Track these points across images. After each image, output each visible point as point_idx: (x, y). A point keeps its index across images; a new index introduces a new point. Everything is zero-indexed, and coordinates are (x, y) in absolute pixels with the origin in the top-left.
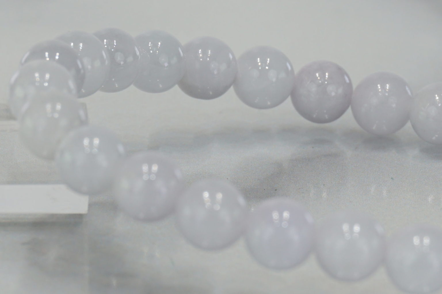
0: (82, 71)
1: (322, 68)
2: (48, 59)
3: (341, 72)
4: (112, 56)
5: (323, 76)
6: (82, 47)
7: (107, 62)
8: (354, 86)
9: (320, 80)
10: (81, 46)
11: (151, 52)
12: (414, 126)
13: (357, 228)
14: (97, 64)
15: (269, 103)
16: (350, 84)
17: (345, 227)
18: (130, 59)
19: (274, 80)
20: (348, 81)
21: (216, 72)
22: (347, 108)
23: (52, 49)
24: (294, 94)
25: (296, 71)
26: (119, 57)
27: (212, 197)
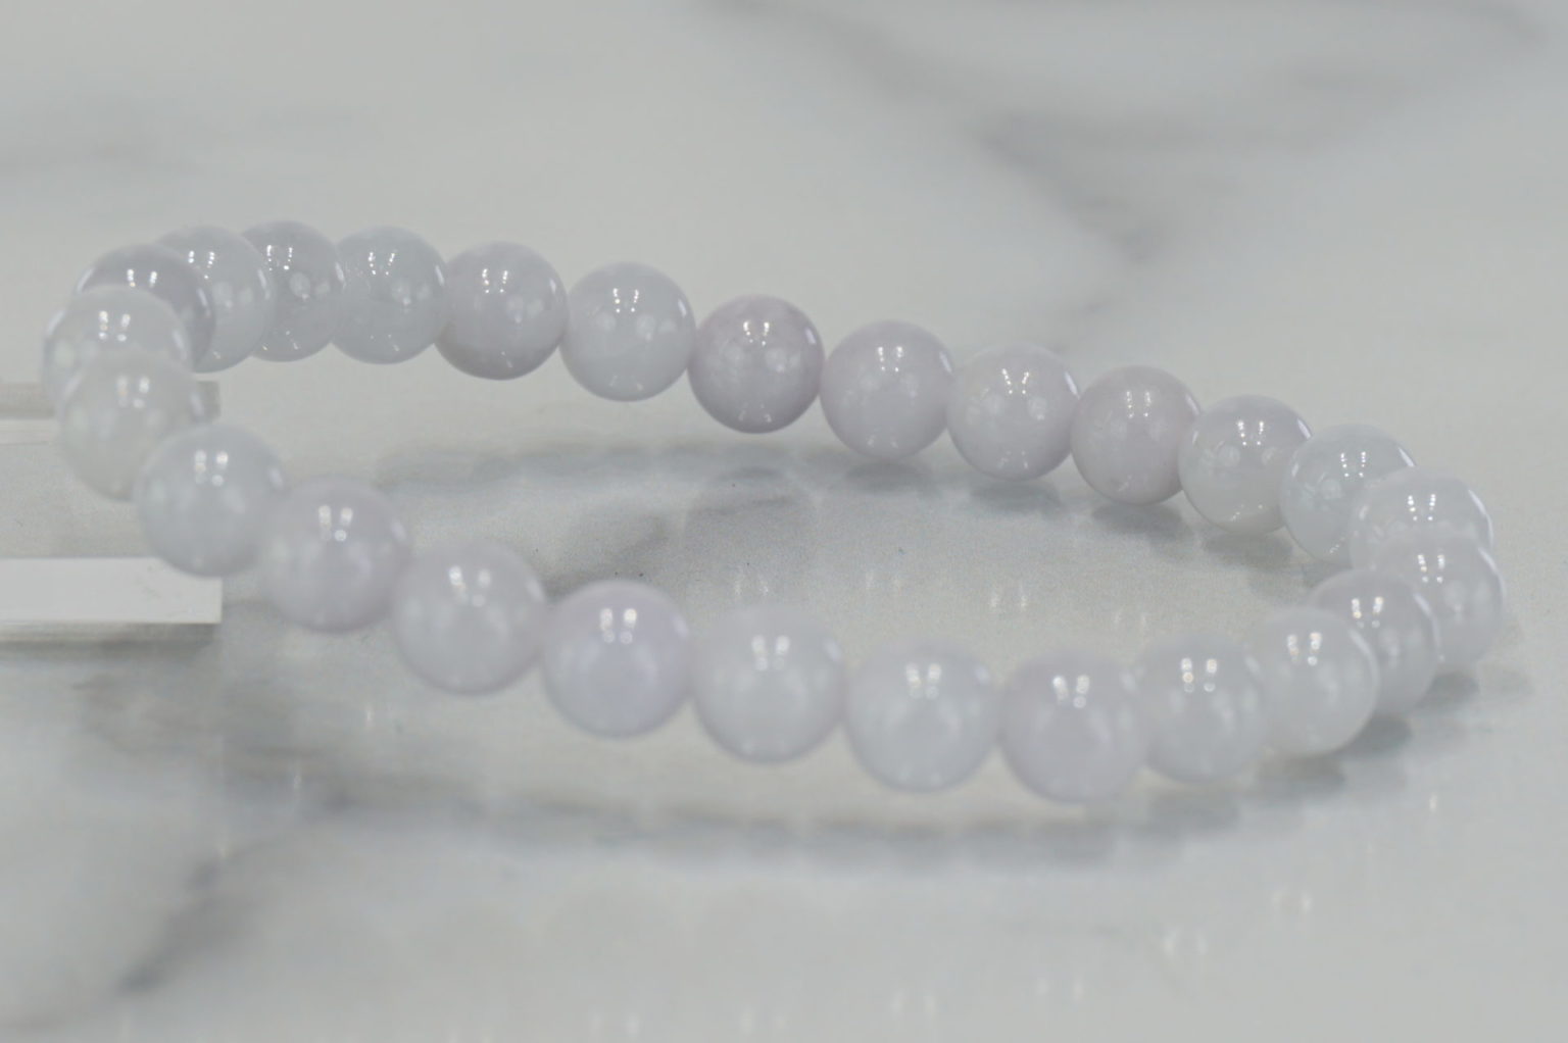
0: (208, 313)
1: (756, 310)
2: (133, 285)
3: (797, 321)
4: (282, 281)
5: (757, 327)
6: (214, 262)
7: (268, 295)
8: (828, 352)
9: (752, 337)
10: (212, 258)
11: (374, 272)
12: (955, 440)
13: (783, 645)
14: (247, 296)
15: (640, 387)
16: (818, 349)
17: (758, 645)
18: (324, 288)
19: (649, 337)
20: (812, 340)
21: (518, 320)
22: (811, 400)
23: (143, 261)
24: (694, 367)
25: (700, 318)
26: (299, 285)
27: (470, 578)
